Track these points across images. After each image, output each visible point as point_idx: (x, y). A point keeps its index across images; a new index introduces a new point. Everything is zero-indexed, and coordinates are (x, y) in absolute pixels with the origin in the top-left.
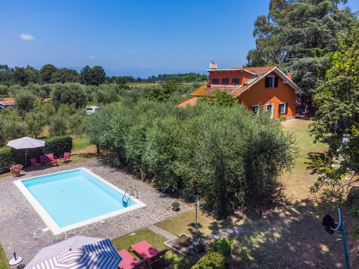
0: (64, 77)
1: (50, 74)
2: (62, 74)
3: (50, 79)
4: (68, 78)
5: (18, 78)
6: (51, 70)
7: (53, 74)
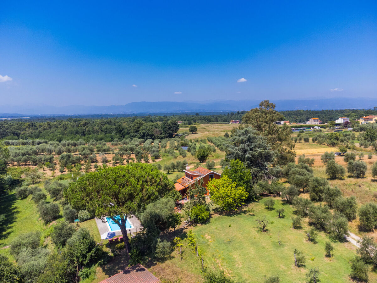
0: (148, 130)
1: (139, 127)
2: (147, 127)
3: (139, 131)
4: (151, 131)
5: (117, 131)
6: (140, 124)
7: (141, 128)
